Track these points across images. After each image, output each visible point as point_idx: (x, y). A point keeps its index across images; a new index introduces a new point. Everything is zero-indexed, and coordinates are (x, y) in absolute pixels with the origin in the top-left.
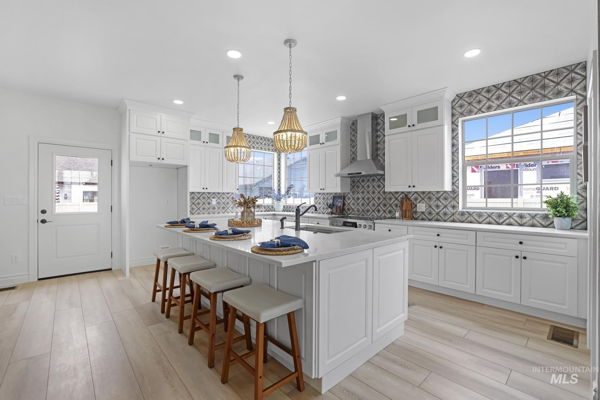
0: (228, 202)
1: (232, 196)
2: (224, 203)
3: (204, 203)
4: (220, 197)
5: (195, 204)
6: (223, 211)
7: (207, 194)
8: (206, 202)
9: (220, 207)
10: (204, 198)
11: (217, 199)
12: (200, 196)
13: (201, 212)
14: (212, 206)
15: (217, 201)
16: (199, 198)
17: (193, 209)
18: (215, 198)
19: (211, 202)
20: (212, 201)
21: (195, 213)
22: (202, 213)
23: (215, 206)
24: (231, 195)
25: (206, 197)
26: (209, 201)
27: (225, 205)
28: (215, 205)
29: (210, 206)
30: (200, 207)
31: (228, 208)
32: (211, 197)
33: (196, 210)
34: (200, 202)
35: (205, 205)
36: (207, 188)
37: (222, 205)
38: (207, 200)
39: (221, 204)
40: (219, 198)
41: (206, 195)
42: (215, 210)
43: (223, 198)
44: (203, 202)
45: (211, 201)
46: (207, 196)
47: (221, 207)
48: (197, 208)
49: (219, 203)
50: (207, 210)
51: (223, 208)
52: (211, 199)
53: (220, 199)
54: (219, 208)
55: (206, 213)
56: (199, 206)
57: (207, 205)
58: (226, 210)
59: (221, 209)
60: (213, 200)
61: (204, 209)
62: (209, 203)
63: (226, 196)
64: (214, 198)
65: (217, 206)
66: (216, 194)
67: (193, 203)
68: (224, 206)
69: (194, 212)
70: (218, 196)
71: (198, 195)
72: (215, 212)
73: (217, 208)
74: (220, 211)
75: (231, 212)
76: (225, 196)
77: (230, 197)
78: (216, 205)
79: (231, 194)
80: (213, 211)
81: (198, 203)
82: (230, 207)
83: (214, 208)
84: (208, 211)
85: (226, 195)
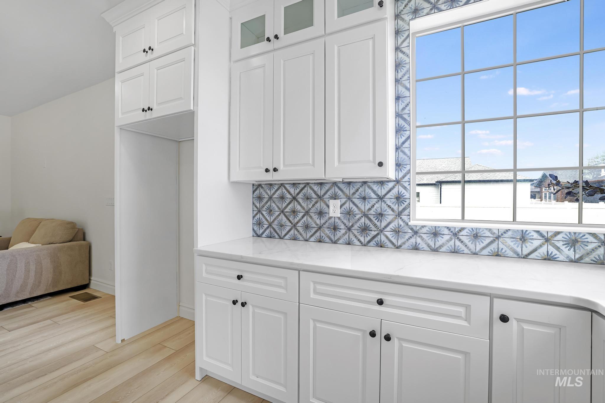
0: (379, 211)
1: (395, 191)
2: (366, 215)
3: (307, 213)
4: (354, 193)
5: (287, 214)
6: (362, 239)
7: (316, 188)
8: (313, 210)
9: (352, 226)
10: (308, 199)
11: (344, 200)
12: (298, 194)
13: (299, 236)
14: (330, 221)
15: (344, 207)
16: (294, 198)
17: (281, 226)
18: (338, 199)
19: (326, 210)
20: (328, 206)
21: (287, 237)
22: (301, 238)
23: (337, 220)
24: (394, 187)
25: (314, 196)
26: (320, 205)
27: (370, 220)
28: (339, 218)
29: (323, 221)
30: (297, 223)
31: (381, 231)
32: (327, 196)
33: (288, 228)
34: (299, 208)
35: (311, 217)
36: (275, 170)
37: (359, 220)
38: (316, 203)
39: (358, 217)
40: (349, 198)
41: (313, 190)
42: (339, 234)
43: (364, 198)
44: (304, 208)
45: (325, 206)
46: (315, 192)
47: (356, 227)
48: (290, 224)
49: (349, 213)
50: (314, 230)
51: (365, 229)
52: (327, 200)
53: (353, 203)
54: (349, 229)
55: (312, 239)
56: (296, 220)
57: (315, 217)
58: (371, 236)
59: (355, 232)
60: (332, 203)
61: (307, 227)
62: (321, 214)
63: (374, 192)
64: (335, 197)
65: (345, 221)
66: (342, 186)
67: (282, 212)
68: (368, 222)
69: (284, 233)
70: (347, 191)
71: (292, 190)
72: (339, 239)
73: (342, 226)
74: (354, 238)
75: (390, 245)
76: (370, 191)
77: (388, 196)
78: (342, 218)
79: (391, 185)
80: (332, 237)
81: (294, 212)
82: (388, 229)
83: (335, 228)
84: (318, 234)
85: (375, 187)
